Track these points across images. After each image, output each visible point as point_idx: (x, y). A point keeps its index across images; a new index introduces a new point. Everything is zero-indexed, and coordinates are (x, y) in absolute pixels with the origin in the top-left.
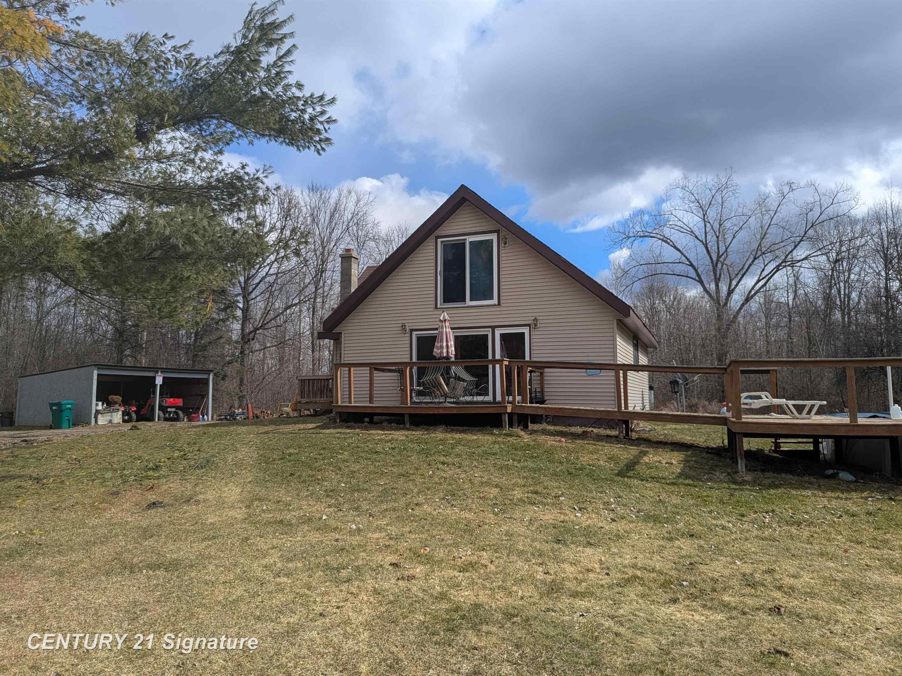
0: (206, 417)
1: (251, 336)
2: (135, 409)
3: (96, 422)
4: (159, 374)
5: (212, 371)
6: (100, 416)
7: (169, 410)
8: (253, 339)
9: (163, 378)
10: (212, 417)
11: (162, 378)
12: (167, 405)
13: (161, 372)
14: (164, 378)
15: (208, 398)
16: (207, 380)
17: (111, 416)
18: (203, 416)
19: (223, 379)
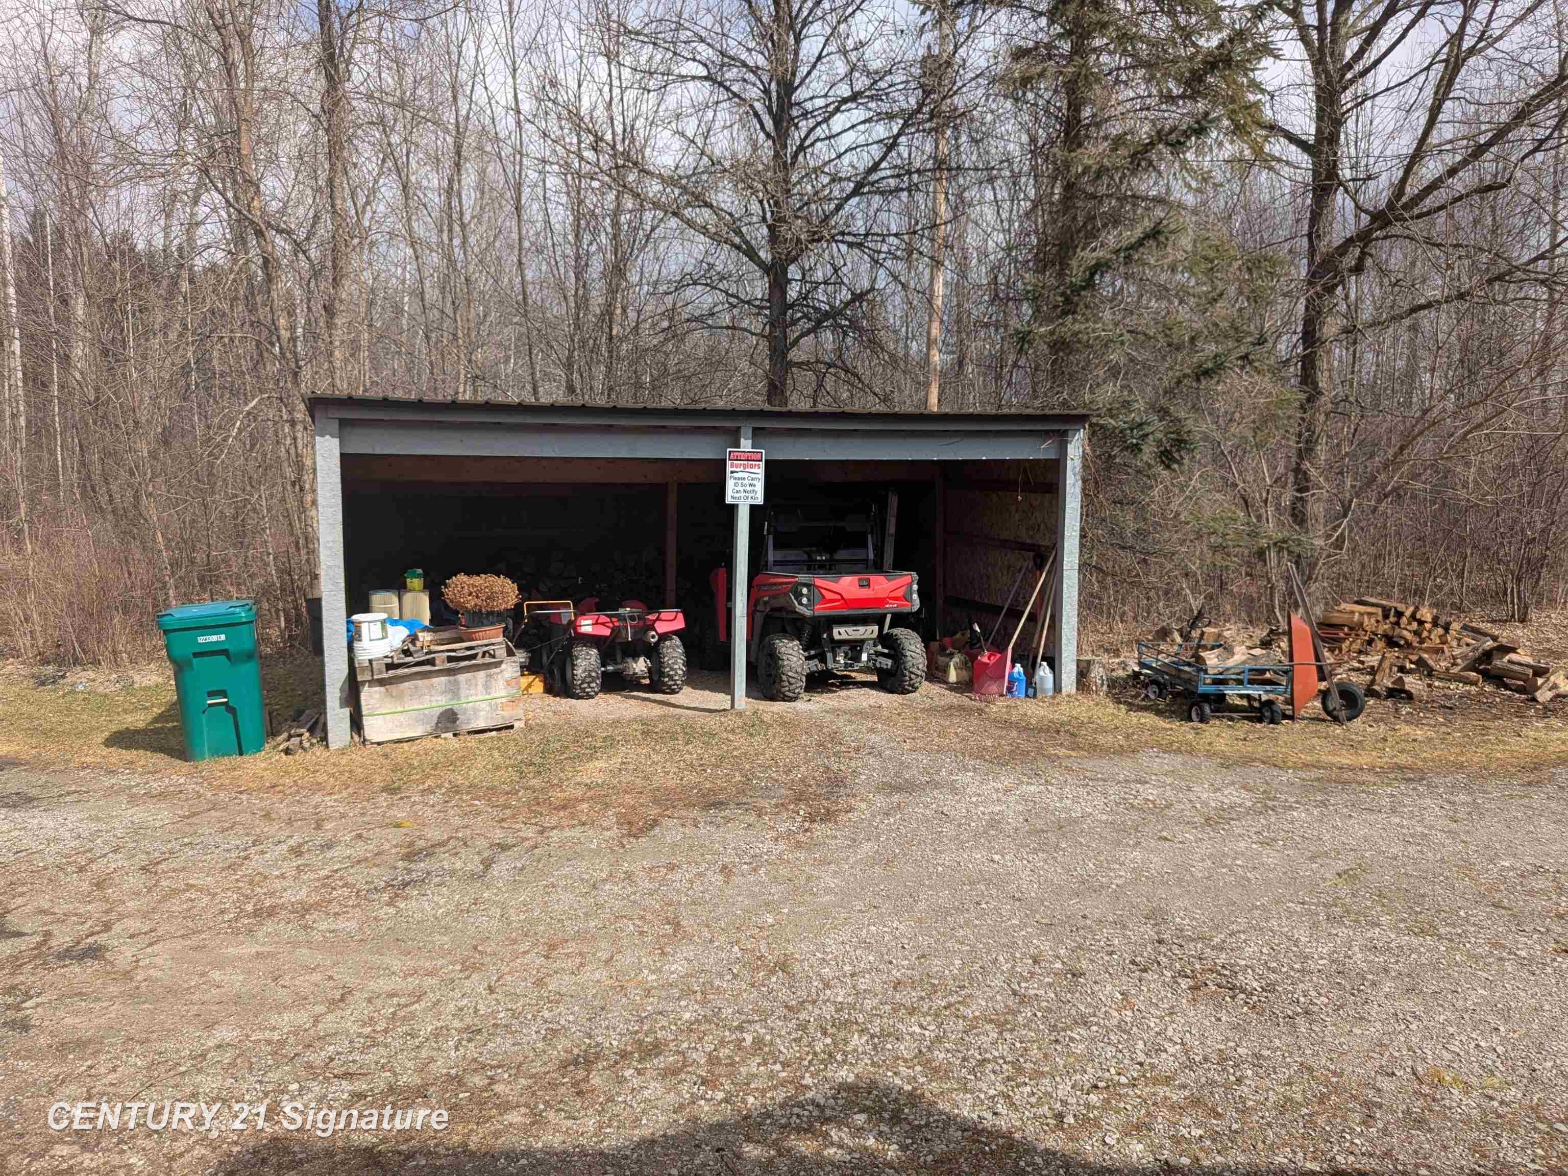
0: (1044, 672)
1: (1350, 260)
2: (680, 624)
3: (356, 724)
4: (746, 445)
5: (1081, 419)
6: (370, 697)
7: (841, 633)
8: (1358, 269)
9: (771, 466)
10: (1083, 673)
11: (759, 471)
12: (820, 610)
13: (757, 433)
14: (773, 470)
15: (1056, 572)
16: (1057, 466)
17: (455, 692)
18: (1030, 671)
19: (1167, 458)
